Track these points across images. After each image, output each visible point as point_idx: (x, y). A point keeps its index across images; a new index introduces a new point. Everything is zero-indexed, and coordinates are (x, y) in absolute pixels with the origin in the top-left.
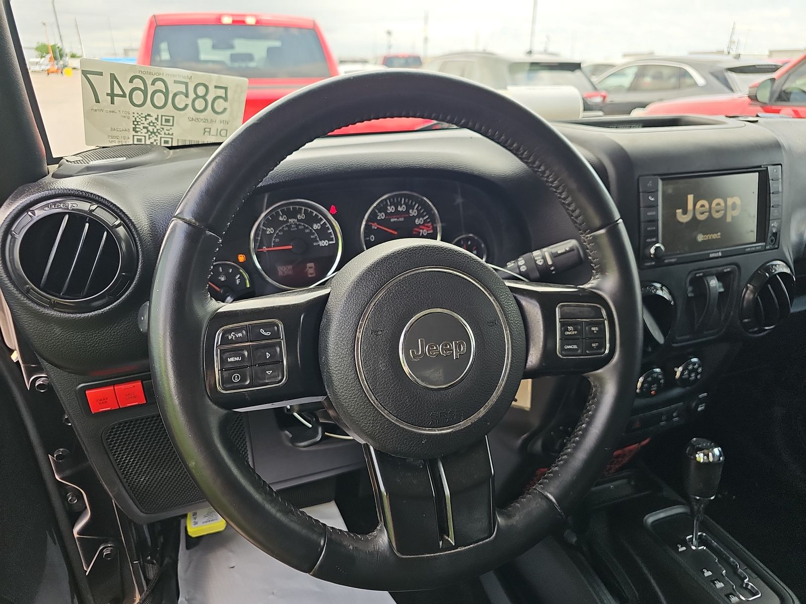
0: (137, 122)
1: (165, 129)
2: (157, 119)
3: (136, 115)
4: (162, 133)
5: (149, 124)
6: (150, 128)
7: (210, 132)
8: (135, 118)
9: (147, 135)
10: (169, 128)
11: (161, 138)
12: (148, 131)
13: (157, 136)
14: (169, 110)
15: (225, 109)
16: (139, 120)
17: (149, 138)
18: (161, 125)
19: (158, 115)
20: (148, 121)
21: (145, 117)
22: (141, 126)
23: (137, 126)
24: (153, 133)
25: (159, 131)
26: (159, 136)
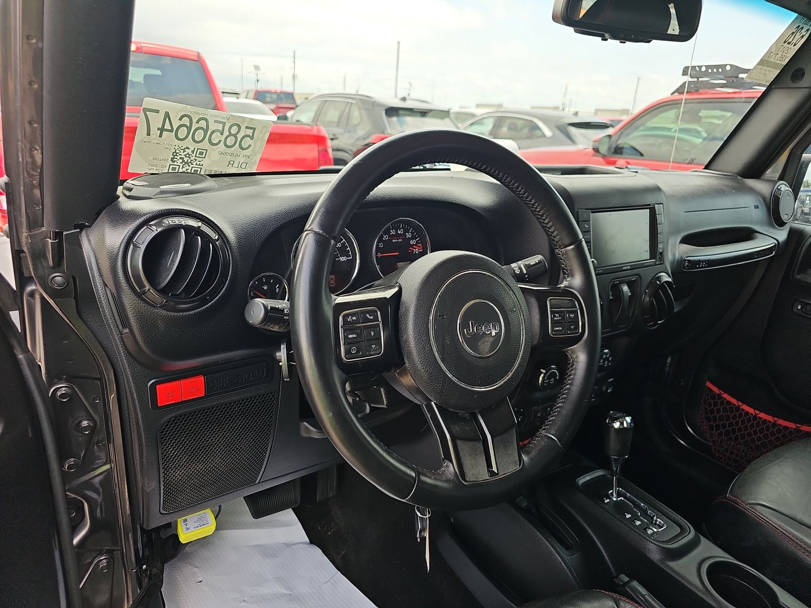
0: (177, 153)
1: (197, 161)
2: (193, 152)
3: (176, 148)
4: (195, 163)
5: (185, 155)
6: (186, 159)
7: (233, 164)
8: (176, 150)
9: (181, 165)
10: (201, 159)
11: (192, 167)
12: (183, 161)
13: (189, 166)
14: (205, 145)
15: (250, 146)
16: (179, 152)
17: (183, 167)
18: (196, 157)
19: (195, 149)
20: (185, 153)
21: (184, 150)
22: (178, 157)
23: (175, 157)
24: (187, 163)
25: (192, 162)
26: (191, 166)
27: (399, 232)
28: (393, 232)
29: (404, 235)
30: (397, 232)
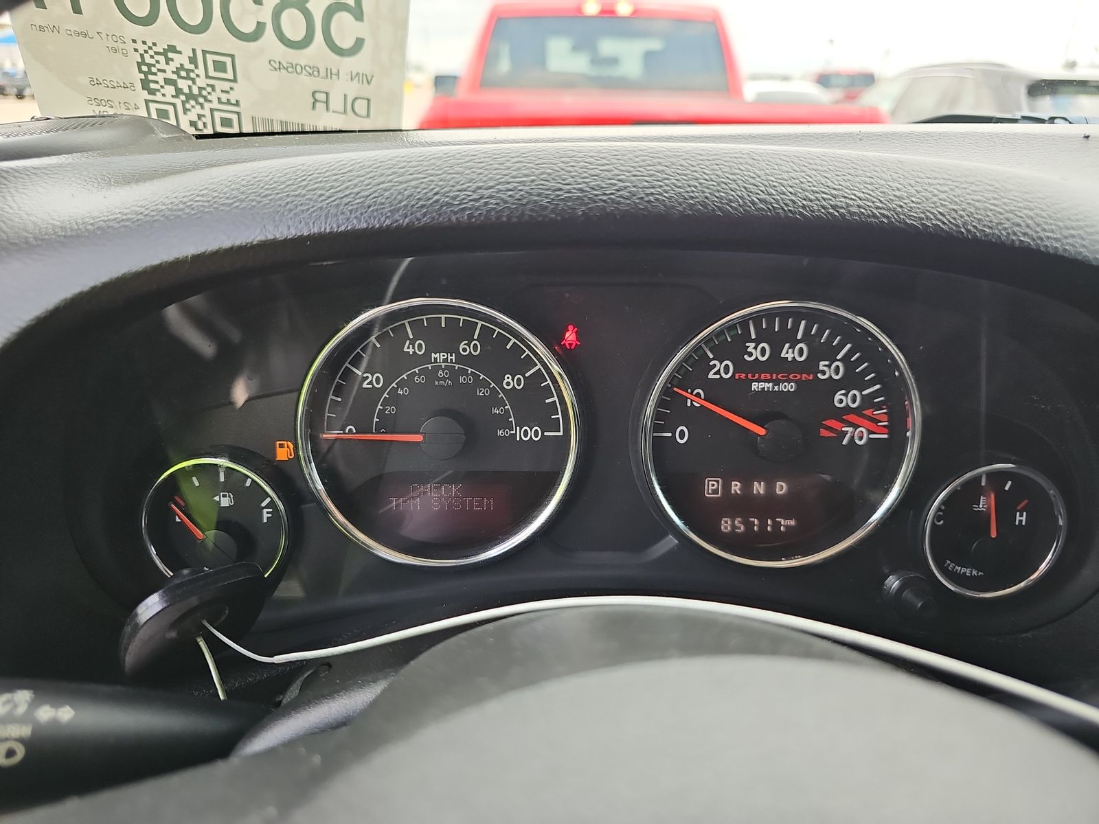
0: (149, 66)
1: (218, 89)
2: (193, 60)
3: (142, 48)
4: (213, 97)
5: (177, 72)
6: (183, 84)
7: (327, 102)
8: (142, 56)
9: (178, 102)
10: (226, 86)
11: (212, 110)
12: (179, 91)
13: (202, 107)
14: (217, 38)
15: (359, 43)
16: (153, 61)
17: (185, 111)
18: (207, 76)
19: (194, 50)
20: (173, 66)
21: (165, 53)
22: (160, 77)
23: (151, 77)
24: (190, 96)
25: (204, 93)
26: (207, 105)
27: (788, 353)
28: (757, 352)
29: (810, 365)
30: (776, 350)
